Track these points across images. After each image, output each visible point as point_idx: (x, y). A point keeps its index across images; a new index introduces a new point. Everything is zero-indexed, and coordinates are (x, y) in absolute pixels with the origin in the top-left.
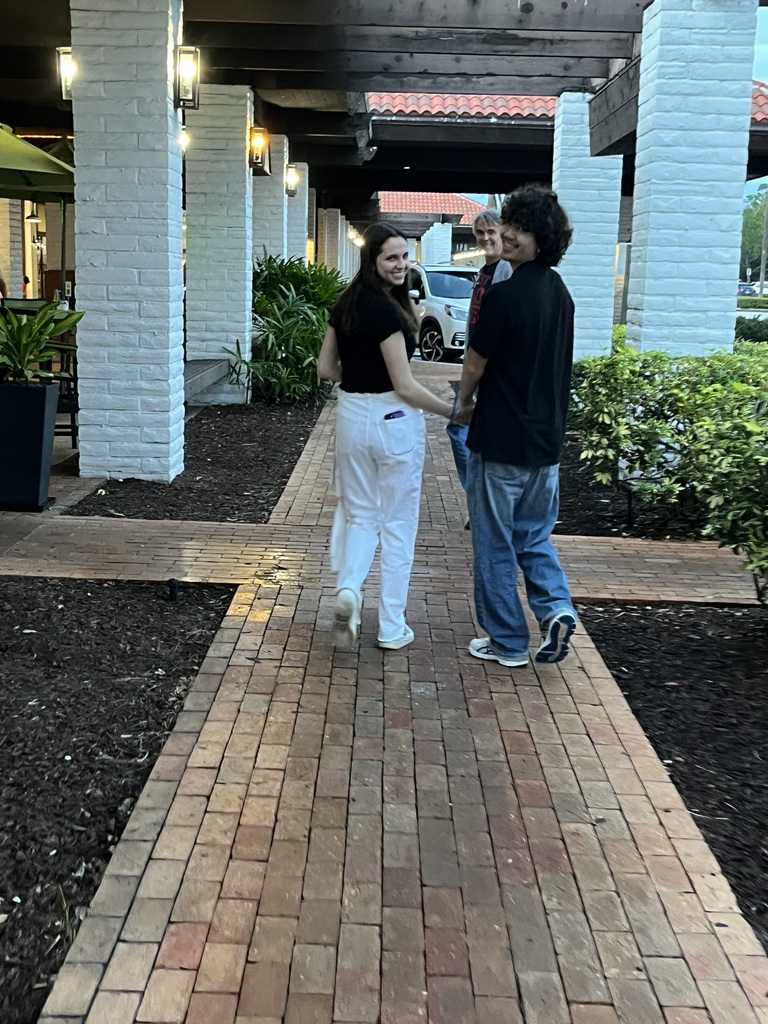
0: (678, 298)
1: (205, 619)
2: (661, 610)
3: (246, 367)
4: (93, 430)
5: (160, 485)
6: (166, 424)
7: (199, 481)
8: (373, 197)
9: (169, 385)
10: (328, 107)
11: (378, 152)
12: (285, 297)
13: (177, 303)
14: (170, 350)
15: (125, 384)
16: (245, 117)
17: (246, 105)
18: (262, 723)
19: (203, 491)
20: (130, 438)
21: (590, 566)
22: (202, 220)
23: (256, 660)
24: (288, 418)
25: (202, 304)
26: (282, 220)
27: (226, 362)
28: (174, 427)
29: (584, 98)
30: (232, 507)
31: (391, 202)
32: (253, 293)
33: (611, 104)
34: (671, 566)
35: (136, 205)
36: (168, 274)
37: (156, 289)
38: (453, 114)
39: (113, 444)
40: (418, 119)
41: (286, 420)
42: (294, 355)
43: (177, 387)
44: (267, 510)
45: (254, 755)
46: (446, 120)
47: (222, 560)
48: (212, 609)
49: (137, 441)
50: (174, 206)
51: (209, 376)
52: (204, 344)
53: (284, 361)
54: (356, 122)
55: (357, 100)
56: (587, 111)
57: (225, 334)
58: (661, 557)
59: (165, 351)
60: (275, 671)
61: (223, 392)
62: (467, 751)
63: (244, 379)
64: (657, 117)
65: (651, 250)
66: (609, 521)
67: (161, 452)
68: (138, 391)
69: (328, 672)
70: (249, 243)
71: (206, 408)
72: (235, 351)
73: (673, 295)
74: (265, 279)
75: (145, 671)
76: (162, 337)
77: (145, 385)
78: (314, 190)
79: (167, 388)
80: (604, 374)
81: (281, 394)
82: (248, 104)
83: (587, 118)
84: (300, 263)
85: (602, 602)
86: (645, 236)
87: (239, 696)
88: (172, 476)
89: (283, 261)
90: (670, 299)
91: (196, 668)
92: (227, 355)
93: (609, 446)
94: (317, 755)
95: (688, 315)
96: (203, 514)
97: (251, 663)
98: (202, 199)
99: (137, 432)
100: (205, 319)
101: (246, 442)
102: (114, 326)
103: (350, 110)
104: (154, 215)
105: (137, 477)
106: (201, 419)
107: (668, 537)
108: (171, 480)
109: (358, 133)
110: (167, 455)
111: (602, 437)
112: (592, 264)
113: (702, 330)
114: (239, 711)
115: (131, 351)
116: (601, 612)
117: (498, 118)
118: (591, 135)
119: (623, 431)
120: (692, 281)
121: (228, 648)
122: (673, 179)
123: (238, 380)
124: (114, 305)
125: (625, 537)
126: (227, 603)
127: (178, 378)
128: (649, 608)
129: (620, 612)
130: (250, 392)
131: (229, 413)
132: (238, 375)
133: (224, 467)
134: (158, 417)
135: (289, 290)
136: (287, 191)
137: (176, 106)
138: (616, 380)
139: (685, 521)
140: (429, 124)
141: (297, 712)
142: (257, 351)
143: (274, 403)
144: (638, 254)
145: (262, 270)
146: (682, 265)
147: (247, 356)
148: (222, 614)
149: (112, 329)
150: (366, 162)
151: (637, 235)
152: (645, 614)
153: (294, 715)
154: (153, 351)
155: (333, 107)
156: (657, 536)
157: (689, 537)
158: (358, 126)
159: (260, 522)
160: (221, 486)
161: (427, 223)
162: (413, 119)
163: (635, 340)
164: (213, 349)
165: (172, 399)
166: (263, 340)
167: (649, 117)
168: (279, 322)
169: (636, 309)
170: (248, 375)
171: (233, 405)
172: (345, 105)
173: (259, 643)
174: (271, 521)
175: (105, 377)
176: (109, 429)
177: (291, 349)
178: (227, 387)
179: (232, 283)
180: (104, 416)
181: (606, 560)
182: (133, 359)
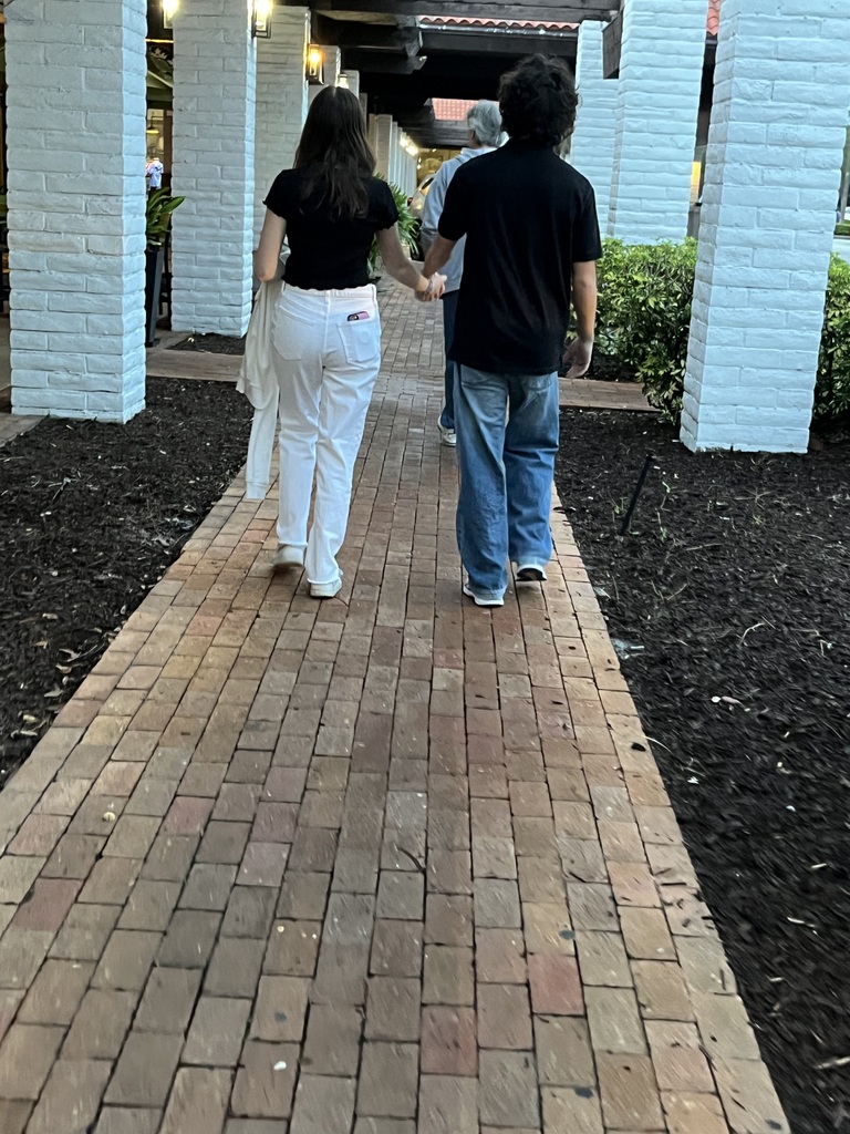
0: (643, 201)
4: (182, 293)
5: (234, 338)
6: (240, 290)
8: (426, 104)
14: (244, 231)
15: (208, 257)
16: (303, 35)
17: (304, 24)
20: (211, 301)
22: (265, 126)
28: (246, 292)
29: (600, 25)
31: (446, 109)
35: (220, 115)
36: (244, 171)
37: (235, 182)
38: (503, 25)
39: (198, 305)
46: (496, 30)
49: (217, 304)
54: (404, 34)
56: (601, 38)
59: (239, 232)
64: (631, 55)
65: (623, 162)
67: (235, 313)
68: (218, 263)
76: (238, 221)
77: (224, 258)
78: (365, 95)
79: (241, 262)
82: (306, 22)
83: (602, 46)
88: (244, 332)
90: (638, 201)
95: (651, 215)
99: (216, 296)
102: (200, 211)
103: (398, 24)
104: (234, 123)
105: (216, 332)
108: (243, 335)
109: (408, 44)
110: (239, 315)
113: (662, 227)
115: (213, 231)
117: (546, 29)
118: (604, 59)
120: (656, 188)
122: (641, 105)
124: (201, 194)
127: (248, 254)
134: (234, 284)
137: (253, 35)
140: (480, 33)
146: (647, 174)
149: (199, 213)
150: (415, 71)
154: (232, 232)
158: (408, 38)
162: (464, 29)
165: (244, 272)
172: (395, 20)
175: (193, 251)
176: (195, 293)
180: (192, 283)
182: (215, 238)
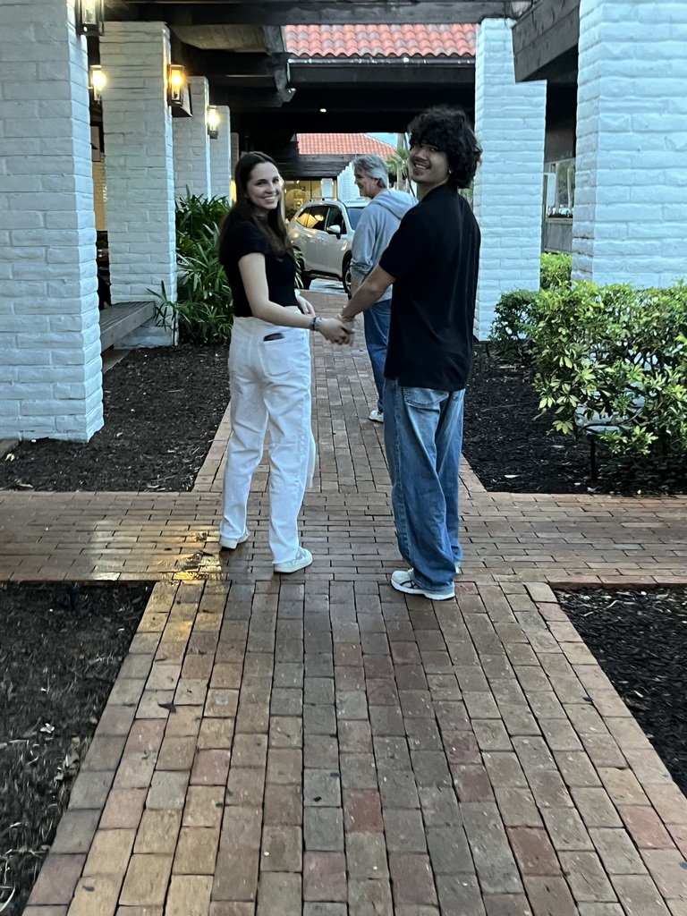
0: (631, 224)
1: (112, 638)
2: (658, 597)
3: (172, 309)
4: (1, 388)
5: (77, 444)
6: (80, 378)
7: (119, 439)
8: (293, 140)
9: (82, 336)
10: (246, 47)
11: (296, 93)
12: (210, 236)
13: (88, 248)
14: (81, 298)
15: (35, 337)
16: (162, 54)
17: (162, 42)
18: (174, 832)
19: (123, 450)
20: (41, 395)
21: (562, 535)
22: (122, 161)
23: (171, 707)
24: (217, 360)
25: (124, 247)
26: (205, 160)
27: (152, 305)
28: (90, 380)
29: (506, 25)
30: (154, 470)
31: (310, 144)
32: (177, 233)
33: (539, 26)
34: (653, 531)
35: (37, 141)
36: (76, 217)
37: (64, 232)
38: (368, 56)
39: (24, 402)
40: (334, 61)
41: (214, 361)
42: (220, 295)
43: (92, 338)
44: (192, 472)
45: (161, 899)
46: (360, 61)
47: (138, 545)
48: (121, 621)
49: (50, 399)
50: (81, 141)
51: (133, 319)
52: (129, 286)
53: (210, 300)
54: (275, 61)
55: (275, 41)
56: (510, 37)
57: (149, 276)
58: (639, 520)
59: (75, 299)
60: (196, 725)
61: (148, 334)
62: (464, 873)
63: (169, 320)
64: (604, 27)
65: (602, 174)
66: (571, 473)
67: (77, 409)
68: (47, 343)
69: (263, 724)
70: (171, 183)
71: (133, 351)
72: (160, 292)
73: (626, 222)
74: (189, 218)
75: (27, 728)
76: (72, 285)
77: (55, 336)
78: (237, 135)
79: (79, 339)
80: (563, 312)
81: (209, 334)
82: (164, 41)
83: (510, 45)
84: (224, 202)
85: (586, 588)
86: (593, 158)
87: (144, 778)
88: (90, 434)
89: (206, 200)
90: (624, 226)
91: (94, 720)
92: (152, 297)
93: (572, 392)
94: (252, 896)
95: (642, 243)
96: (122, 480)
97: (164, 713)
98: (120, 140)
99: (49, 388)
100: (128, 262)
101: (172, 388)
102: (18, 275)
103: (268, 49)
104: (58, 152)
105: (51, 436)
106: (127, 364)
107: (639, 492)
108: (89, 438)
109: (277, 73)
110: (83, 411)
111: (562, 382)
112: (518, 193)
113: (657, 259)
114: (145, 807)
115: (39, 300)
116: (588, 602)
117: (410, 57)
118: (516, 61)
119: (588, 376)
120: (647, 206)
121: (136, 686)
122: (623, 96)
123: (164, 322)
124: (18, 251)
125: (591, 493)
126: (140, 608)
127: (93, 327)
128: (643, 593)
129: (611, 601)
130: (177, 334)
131: (156, 356)
132: (164, 316)
133: (147, 419)
134: (70, 371)
135: (213, 229)
136: (209, 132)
137: (79, 31)
138: (576, 318)
139: (655, 471)
140: (345, 66)
141: (223, 805)
142: (184, 291)
143: (202, 342)
144: (585, 178)
145: (185, 210)
146: (635, 188)
147: (173, 297)
148: (132, 630)
149: (17, 278)
150: (285, 104)
151: (582, 159)
152: (640, 603)
153: (219, 810)
154: (63, 300)
155: (253, 47)
156: (627, 491)
157: (663, 491)
158: (277, 65)
159: (184, 490)
160: (142, 442)
161: (343, 163)
162: (329, 62)
163: (584, 271)
164: (137, 292)
165: (86, 352)
166: (189, 280)
167: (593, 29)
168: (204, 262)
169: (583, 238)
170: (174, 316)
171: (160, 347)
172: (263, 45)
173: (176, 677)
174: (196, 488)
175: (12, 330)
176: (18, 386)
177: (217, 289)
178: (154, 329)
179: (155, 224)
180: (12, 372)
181: (578, 528)
182: (42, 310)
